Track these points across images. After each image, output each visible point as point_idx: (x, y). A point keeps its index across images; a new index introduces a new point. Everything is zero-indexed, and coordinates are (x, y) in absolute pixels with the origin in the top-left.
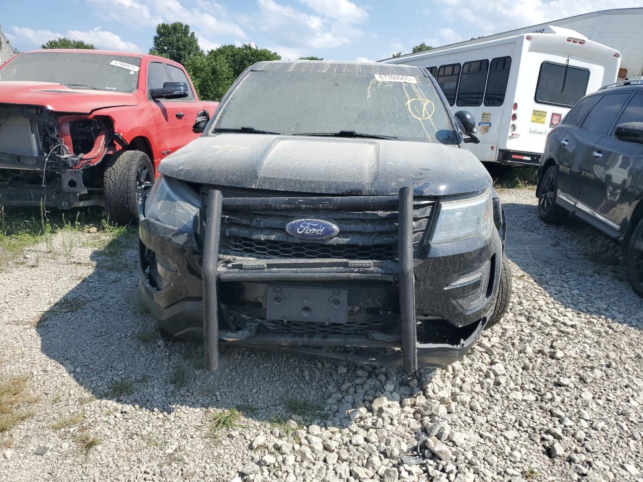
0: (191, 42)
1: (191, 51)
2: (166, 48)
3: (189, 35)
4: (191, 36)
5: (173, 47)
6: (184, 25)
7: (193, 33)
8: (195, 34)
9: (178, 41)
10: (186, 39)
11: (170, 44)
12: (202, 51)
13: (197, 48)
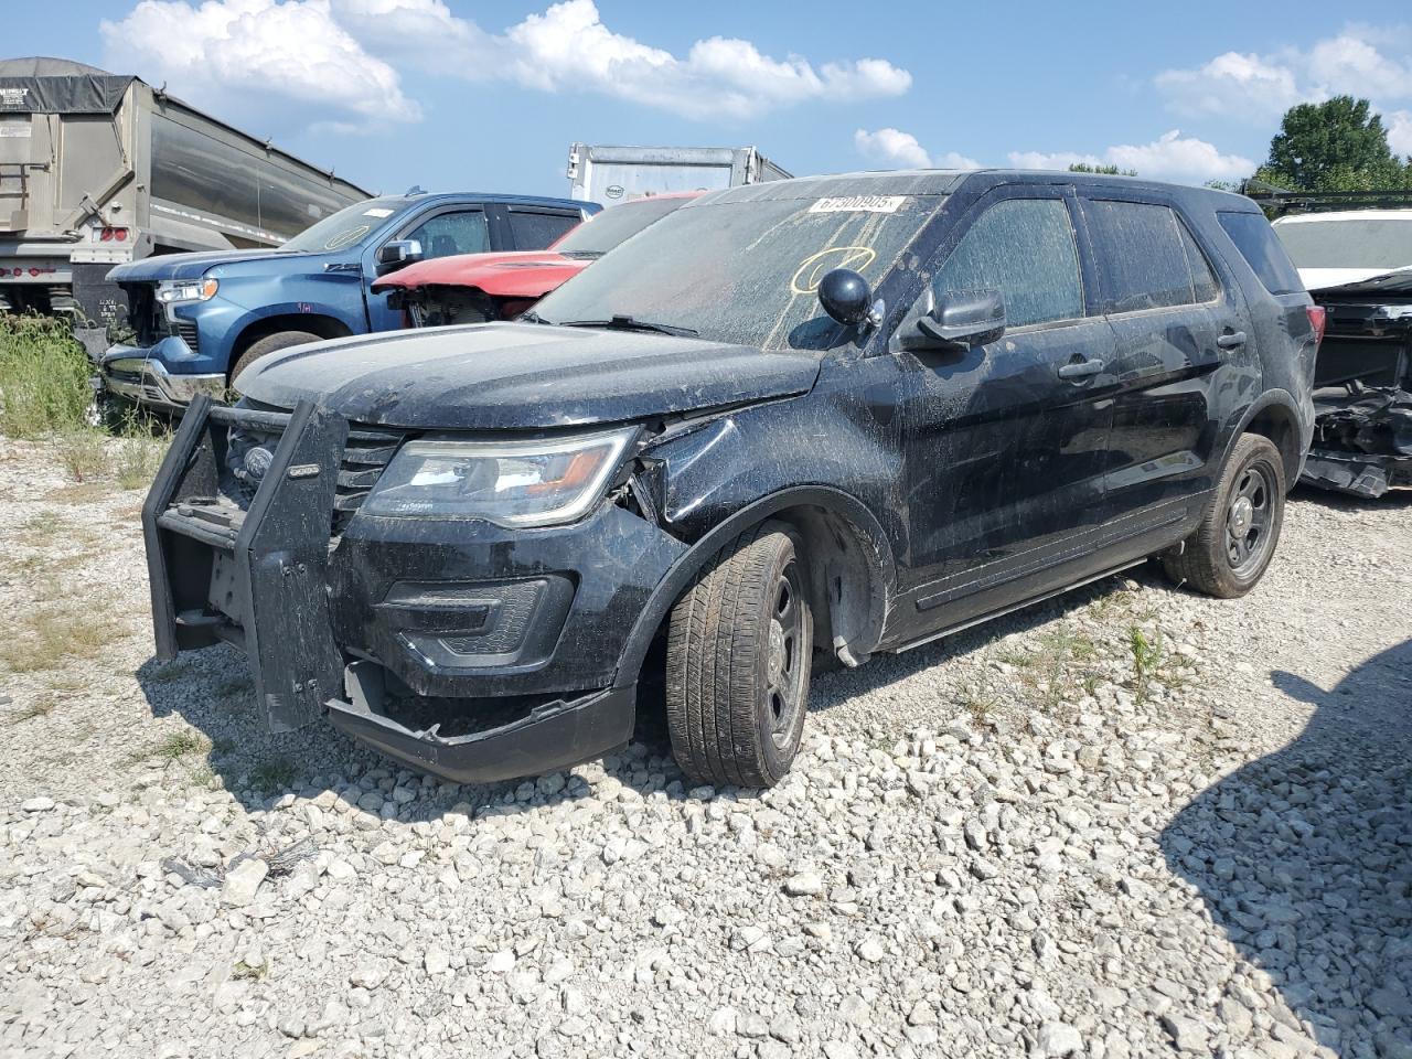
0: (1366, 141)
1: (1362, 161)
2: (1298, 161)
3: (1366, 123)
4: (1371, 126)
5: (1317, 156)
6: (1356, 102)
7: (1377, 118)
8: (1382, 120)
9: (1333, 140)
10: (1356, 135)
11: (1310, 150)
12: (1396, 159)
13: (1384, 152)
